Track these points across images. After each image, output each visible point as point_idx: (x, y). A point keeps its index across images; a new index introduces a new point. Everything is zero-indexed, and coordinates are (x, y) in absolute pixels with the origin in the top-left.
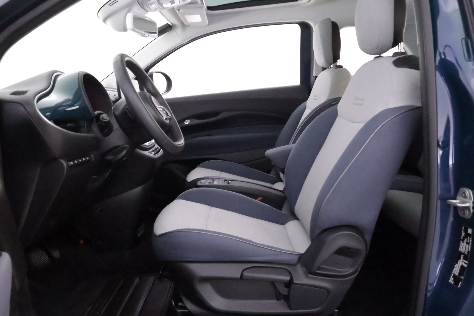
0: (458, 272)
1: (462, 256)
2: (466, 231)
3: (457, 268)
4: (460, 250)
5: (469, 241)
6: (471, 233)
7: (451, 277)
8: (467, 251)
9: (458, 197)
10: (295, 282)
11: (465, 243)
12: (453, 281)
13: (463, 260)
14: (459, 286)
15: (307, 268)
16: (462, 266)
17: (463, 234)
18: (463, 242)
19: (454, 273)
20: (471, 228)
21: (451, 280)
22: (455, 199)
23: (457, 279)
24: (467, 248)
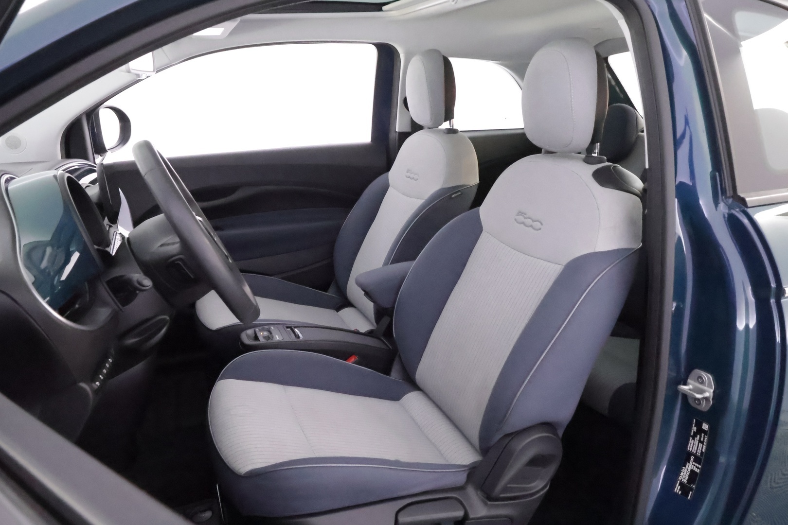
0: (687, 478)
1: (692, 458)
2: (699, 425)
3: (685, 474)
4: (690, 448)
5: (704, 439)
6: (707, 430)
7: (677, 485)
8: (699, 451)
9: (689, 381)
10: (471, 516)
11: (698, 441)
12: (680, 490)
13: (694, 463)
14: (689, 498)
15: (482, 490)
16: (692, 471)
17: (694, 429)
18: (694, 439)
19: (682, 480)
20: (707, 423)
21: (677, 489)
22: (685, 384)
23: (685, 488)
24: (700, 448)
